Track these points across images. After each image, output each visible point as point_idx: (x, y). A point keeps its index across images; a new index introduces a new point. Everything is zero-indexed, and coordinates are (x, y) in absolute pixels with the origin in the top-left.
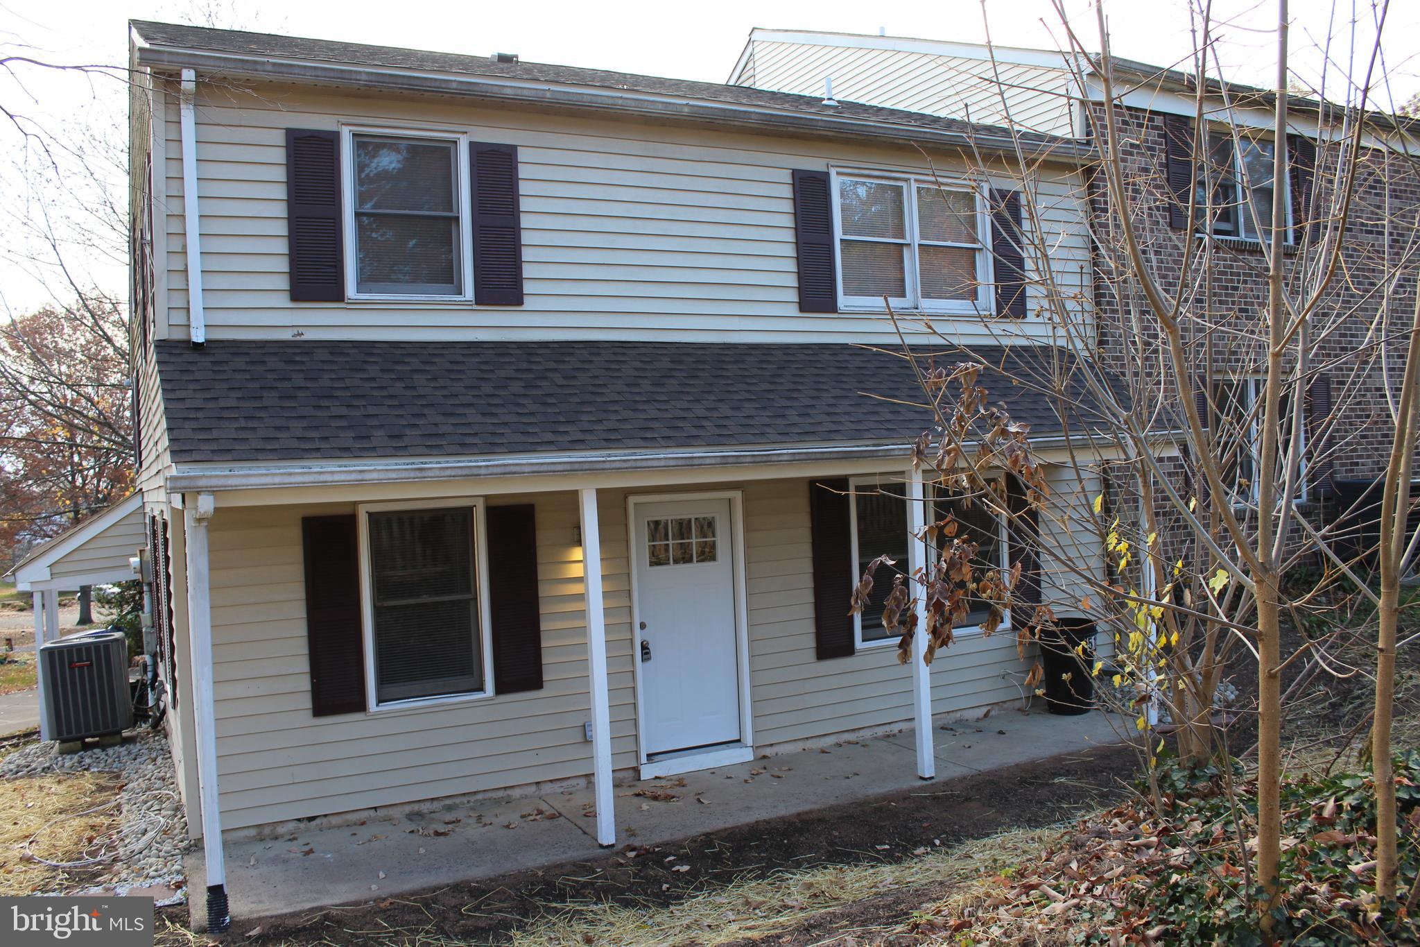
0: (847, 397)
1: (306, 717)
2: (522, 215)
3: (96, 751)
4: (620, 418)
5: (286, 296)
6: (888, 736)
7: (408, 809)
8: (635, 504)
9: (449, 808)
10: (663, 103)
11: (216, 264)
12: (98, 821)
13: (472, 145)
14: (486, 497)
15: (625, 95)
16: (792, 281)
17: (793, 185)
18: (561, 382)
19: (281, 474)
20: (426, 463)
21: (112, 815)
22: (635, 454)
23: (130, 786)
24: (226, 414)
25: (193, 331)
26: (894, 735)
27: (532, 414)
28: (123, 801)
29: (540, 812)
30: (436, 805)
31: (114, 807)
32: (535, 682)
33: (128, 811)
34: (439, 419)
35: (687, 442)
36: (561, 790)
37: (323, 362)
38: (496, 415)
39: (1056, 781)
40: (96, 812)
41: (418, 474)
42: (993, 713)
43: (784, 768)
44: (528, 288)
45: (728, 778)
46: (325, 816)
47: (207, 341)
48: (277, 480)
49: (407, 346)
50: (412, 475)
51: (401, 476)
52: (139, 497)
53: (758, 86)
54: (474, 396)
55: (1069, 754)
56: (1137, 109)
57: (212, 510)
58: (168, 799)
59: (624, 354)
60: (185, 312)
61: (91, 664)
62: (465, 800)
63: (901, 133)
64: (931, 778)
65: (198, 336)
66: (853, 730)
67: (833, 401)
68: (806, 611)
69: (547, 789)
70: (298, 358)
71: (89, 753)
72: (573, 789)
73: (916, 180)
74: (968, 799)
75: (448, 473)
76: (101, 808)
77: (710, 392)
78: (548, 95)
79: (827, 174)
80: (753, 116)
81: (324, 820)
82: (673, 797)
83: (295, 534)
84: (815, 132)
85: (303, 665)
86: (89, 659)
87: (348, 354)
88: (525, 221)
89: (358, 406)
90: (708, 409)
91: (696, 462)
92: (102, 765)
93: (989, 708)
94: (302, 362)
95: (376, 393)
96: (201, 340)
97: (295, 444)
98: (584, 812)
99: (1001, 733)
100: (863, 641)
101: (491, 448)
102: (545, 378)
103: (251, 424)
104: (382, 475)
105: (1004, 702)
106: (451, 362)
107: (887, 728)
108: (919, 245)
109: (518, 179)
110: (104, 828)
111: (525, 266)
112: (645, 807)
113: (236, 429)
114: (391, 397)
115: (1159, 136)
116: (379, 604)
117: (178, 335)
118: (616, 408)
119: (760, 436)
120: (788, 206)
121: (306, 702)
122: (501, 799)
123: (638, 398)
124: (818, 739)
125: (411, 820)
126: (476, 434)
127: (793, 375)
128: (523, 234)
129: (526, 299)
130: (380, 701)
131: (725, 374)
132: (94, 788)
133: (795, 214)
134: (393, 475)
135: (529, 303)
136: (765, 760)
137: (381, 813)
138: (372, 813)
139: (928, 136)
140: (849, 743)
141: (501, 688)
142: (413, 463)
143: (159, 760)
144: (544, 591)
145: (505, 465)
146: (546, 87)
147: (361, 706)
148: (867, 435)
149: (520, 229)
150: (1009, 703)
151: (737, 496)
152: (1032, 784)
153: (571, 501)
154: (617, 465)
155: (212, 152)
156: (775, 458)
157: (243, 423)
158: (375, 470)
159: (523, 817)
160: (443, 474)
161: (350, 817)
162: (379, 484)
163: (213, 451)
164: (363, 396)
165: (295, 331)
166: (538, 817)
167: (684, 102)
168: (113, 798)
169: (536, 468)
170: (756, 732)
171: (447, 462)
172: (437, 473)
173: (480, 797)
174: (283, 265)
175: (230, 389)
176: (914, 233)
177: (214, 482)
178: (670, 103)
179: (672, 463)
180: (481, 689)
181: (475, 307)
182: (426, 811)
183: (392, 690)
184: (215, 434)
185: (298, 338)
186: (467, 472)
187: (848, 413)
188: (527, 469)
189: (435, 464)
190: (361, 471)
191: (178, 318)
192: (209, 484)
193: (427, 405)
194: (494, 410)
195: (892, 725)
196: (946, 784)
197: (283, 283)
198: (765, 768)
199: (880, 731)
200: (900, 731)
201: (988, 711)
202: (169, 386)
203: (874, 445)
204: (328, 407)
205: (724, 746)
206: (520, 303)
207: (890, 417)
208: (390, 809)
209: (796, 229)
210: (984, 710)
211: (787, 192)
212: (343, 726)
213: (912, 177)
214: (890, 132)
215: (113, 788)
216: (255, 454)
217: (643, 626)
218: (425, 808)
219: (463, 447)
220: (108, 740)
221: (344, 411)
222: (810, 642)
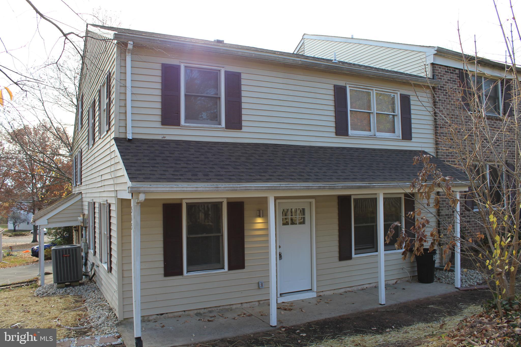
0: (356, 166)
1: (162, 277)
2: (242, 97)
3: (71, 287)
4: (281, 171)
5: (160, 123)
6: (363, 289)
7: (196, 312)
8: (278, 203)
9: (210, 312)
10: (292, 59)
11: (136, 111)
12: (81, 312)
13: (226, 72)
14: (227, 198)
15: (280, 56)
16: (333, 124)
17: (334, 90)
18: (258, 158)
19: (169, 187)
20: (218, 185)
21: (84, 311)
22: (289, 184)
23: (88, 300)
24: (145, 165)
25: (128, 135)
26: (365, 289)
27: (251, 169)
28: (87, 306)
29: (245, 314)
30: (206, 311)
31: (84, 308)
32: (242, 266)
33: (90, 310)
34: (219, 169)
35: (306, 180)
36: (249, 306)
37: (174, 147)
38: (238, 168)
39: (430, 306)
40: (78, 310)
41: (216, 189)
42: (398, 282)
43: (329, 300)
44: (244, 124)
45: (309, 303)
46: (167, 313)
47: (133, 139)
48: (167, 189)
49: (202, 143)
50: (214, 189)
51: (210, 189)
52: (80, 195)
53: (305, 54)
54: (230, 162)
55: (431, 297)
56: (450, 67)
57: (144, 200)
58: (105, 306)
59: (277, 149)
60: (124, 128)
61: (70, 256)
62: (216, 309)
63: (372, 73)
64: (384, 304)
65: (130, 137)
66: (351, 287)
67: (352, 168)
68: (336, 243)
69: (245, 305)
70: (165, 146)
71: (68, 288)
72: (254, 306)
73: (375, 90)
74: (399, 312)
75: (227, 189)
76: (79, 308)
77: (309, 163)
78: (253, 55)
79: (346, 87)
80: (323, 65)
81: (166, 315)
82: (292, 309)
83: (160, 210)
84: (343, 72)
85: (161, 258)
86: (69, 254)
87: (182, 145)
88: (243, 100)
89: (190, 164)
90: (310, 169)
91: (310, 188)
92: (74, 293)
93: (397, 280)
94: (167, 147)
95: (195, 159)
96: (131, 138)
97: (172, 177)
98: (260, 314)
99: (404, 289)
100: (355, 254)
101: (240, 180)
102: (252, 156)
103: (155, 169)
104: (204, 189)
105: (402, 278)
106: (219, 149)
107: (362, 286)
108: (376, 113)
109: (241, 85)
110: (83, 316)
111: (243, 116)
112: (282, 313)
113: (150, 170)
114: (201, 161)
115: (457, 77)
116: (188, 236)
117: (122, 136)
118: (279, 168)
119: (330, 179)
120: (332, 98)
121: (162, 271)
122: (229, 309)
123: (286, 164)
124: (338, 290)
125: (197, 315)
126: (233, 175)
127: (336, 158)
128: (243, 104)
129: (243, 128)
130: (188, 272)
131: (313, 157)
132: (74, 301)
133: (335, 101)
134: (208, 189)
135: (244, 129)
136: (320, 297)
137: (187, 313)
138: (183, 313)
139: (381, 74)
140: (349, 291)
141: (230, 268)
142: (213, 185)
143: (96, 292)
144: (246, 233)
145: (246, 187)
146: (253, 52)
147: (181, 273)
148: (366, 180)
149: (241, 102)
150: (404, 279)
151: (313, 201)
152: (421, 307)
153: (264, 201)
154: (284, 188)
155: (137, 71)
156: (337, 187)
157: (152, 168)
158: (201, 187)
159: (239, 315)
160: (225, 189)
161: (175, 314)
162: (202, 192)
163: (144, 178)
164: (191, 160)
165: (163, 136)
166: (244, 316)
167: (300, 59)
168: (83, 305)
169: (256, 188)
170: (317, 287)
171: (225, 185)
172: (223, 189)
173: (221, 308)
174: (159, 112)
175: (144, 156)
176: (374, 109)
177: (146, 189)
178: (295, 60)
179: (302, 188)
180: (223, 268)
181: (226, 130)
182: (202, 313)
183: (191, 268)
184: (143, 172)
185: (164, 139)
186: (233, 189)
187: (358, 172)
188: (254, 188)
189: (222, 185)
190: (197, 187)
191: (122, 130)
192: (144, 190)
193: (214, 164)
194: (238, 167)
195: (364, 285)
196: (390, 306)
197: (159, 119)
198: (321, 300)
199: (360, 288)
200: (367, 288)
201: (397, 281)
202: (123, 154)
203: (369, 184)
204: (180, 164)
205: (306, 291)
206: (241, 129)
207: (372, 174)
208: (189, 311)
209: (335, 106)
210: (395, 281)
211: (332, 92)
212: (174, 280)
213: (374, 89)
214: (368, 73)
215: (81, 301)
216: (158, 180)
217: (280, 247)
218: (202, 311)
219: (230, 180)
220: (74, 284)
221: (185, 165)
222: (337, 254)
